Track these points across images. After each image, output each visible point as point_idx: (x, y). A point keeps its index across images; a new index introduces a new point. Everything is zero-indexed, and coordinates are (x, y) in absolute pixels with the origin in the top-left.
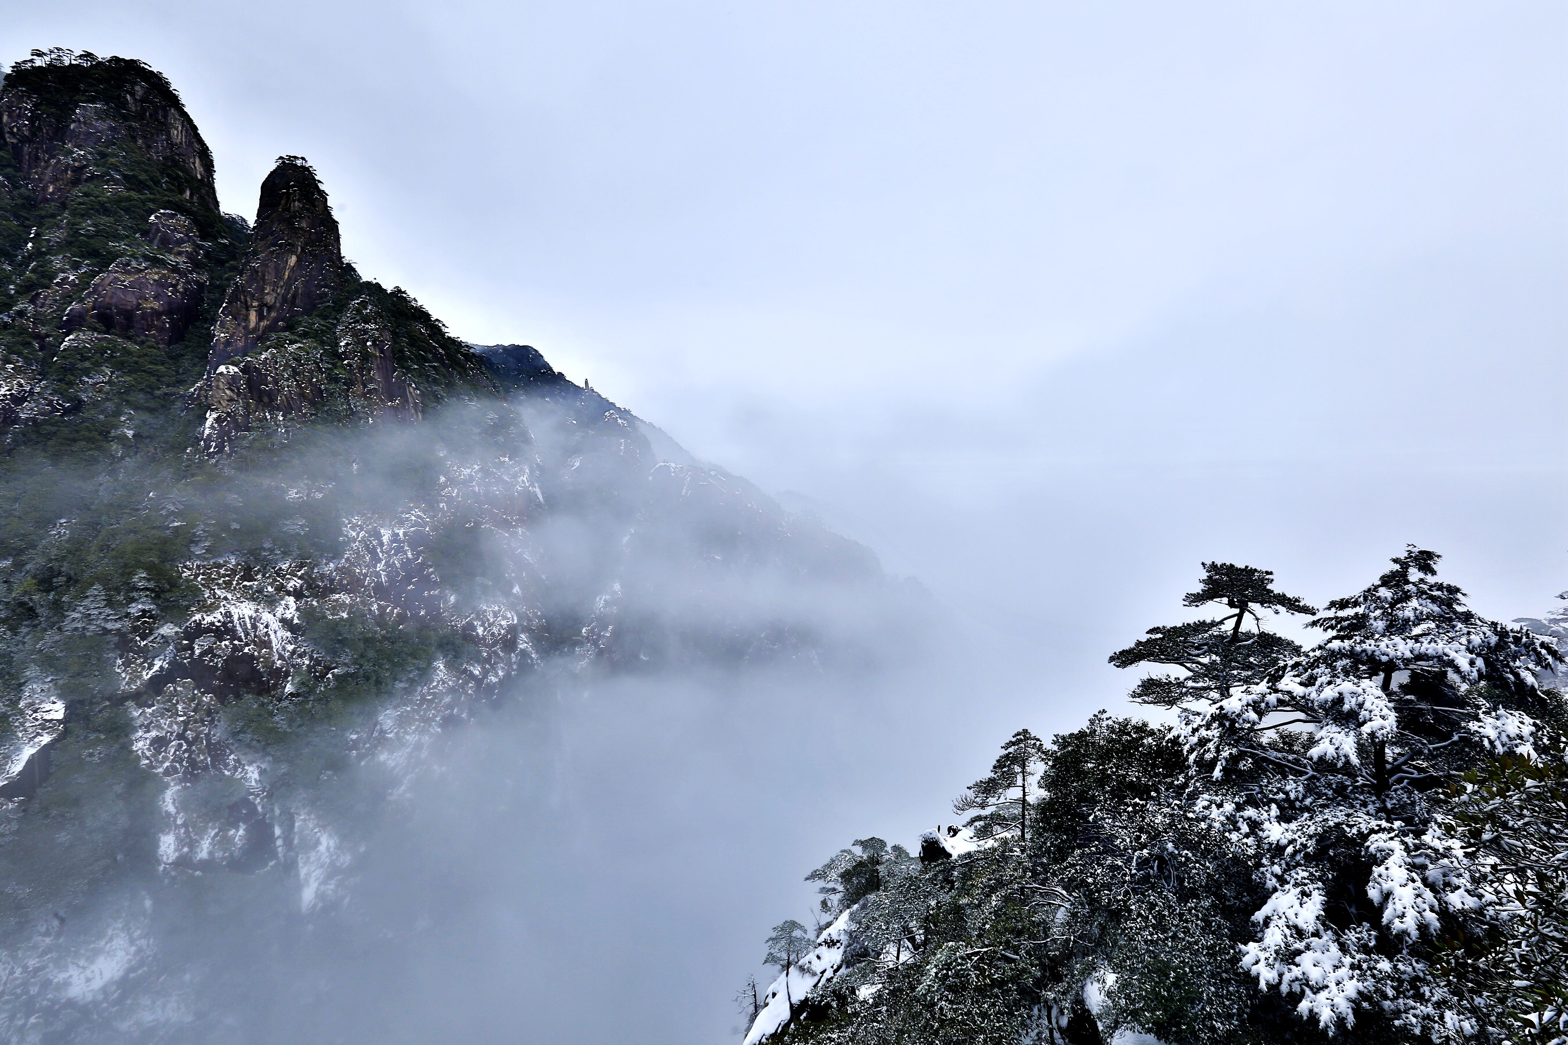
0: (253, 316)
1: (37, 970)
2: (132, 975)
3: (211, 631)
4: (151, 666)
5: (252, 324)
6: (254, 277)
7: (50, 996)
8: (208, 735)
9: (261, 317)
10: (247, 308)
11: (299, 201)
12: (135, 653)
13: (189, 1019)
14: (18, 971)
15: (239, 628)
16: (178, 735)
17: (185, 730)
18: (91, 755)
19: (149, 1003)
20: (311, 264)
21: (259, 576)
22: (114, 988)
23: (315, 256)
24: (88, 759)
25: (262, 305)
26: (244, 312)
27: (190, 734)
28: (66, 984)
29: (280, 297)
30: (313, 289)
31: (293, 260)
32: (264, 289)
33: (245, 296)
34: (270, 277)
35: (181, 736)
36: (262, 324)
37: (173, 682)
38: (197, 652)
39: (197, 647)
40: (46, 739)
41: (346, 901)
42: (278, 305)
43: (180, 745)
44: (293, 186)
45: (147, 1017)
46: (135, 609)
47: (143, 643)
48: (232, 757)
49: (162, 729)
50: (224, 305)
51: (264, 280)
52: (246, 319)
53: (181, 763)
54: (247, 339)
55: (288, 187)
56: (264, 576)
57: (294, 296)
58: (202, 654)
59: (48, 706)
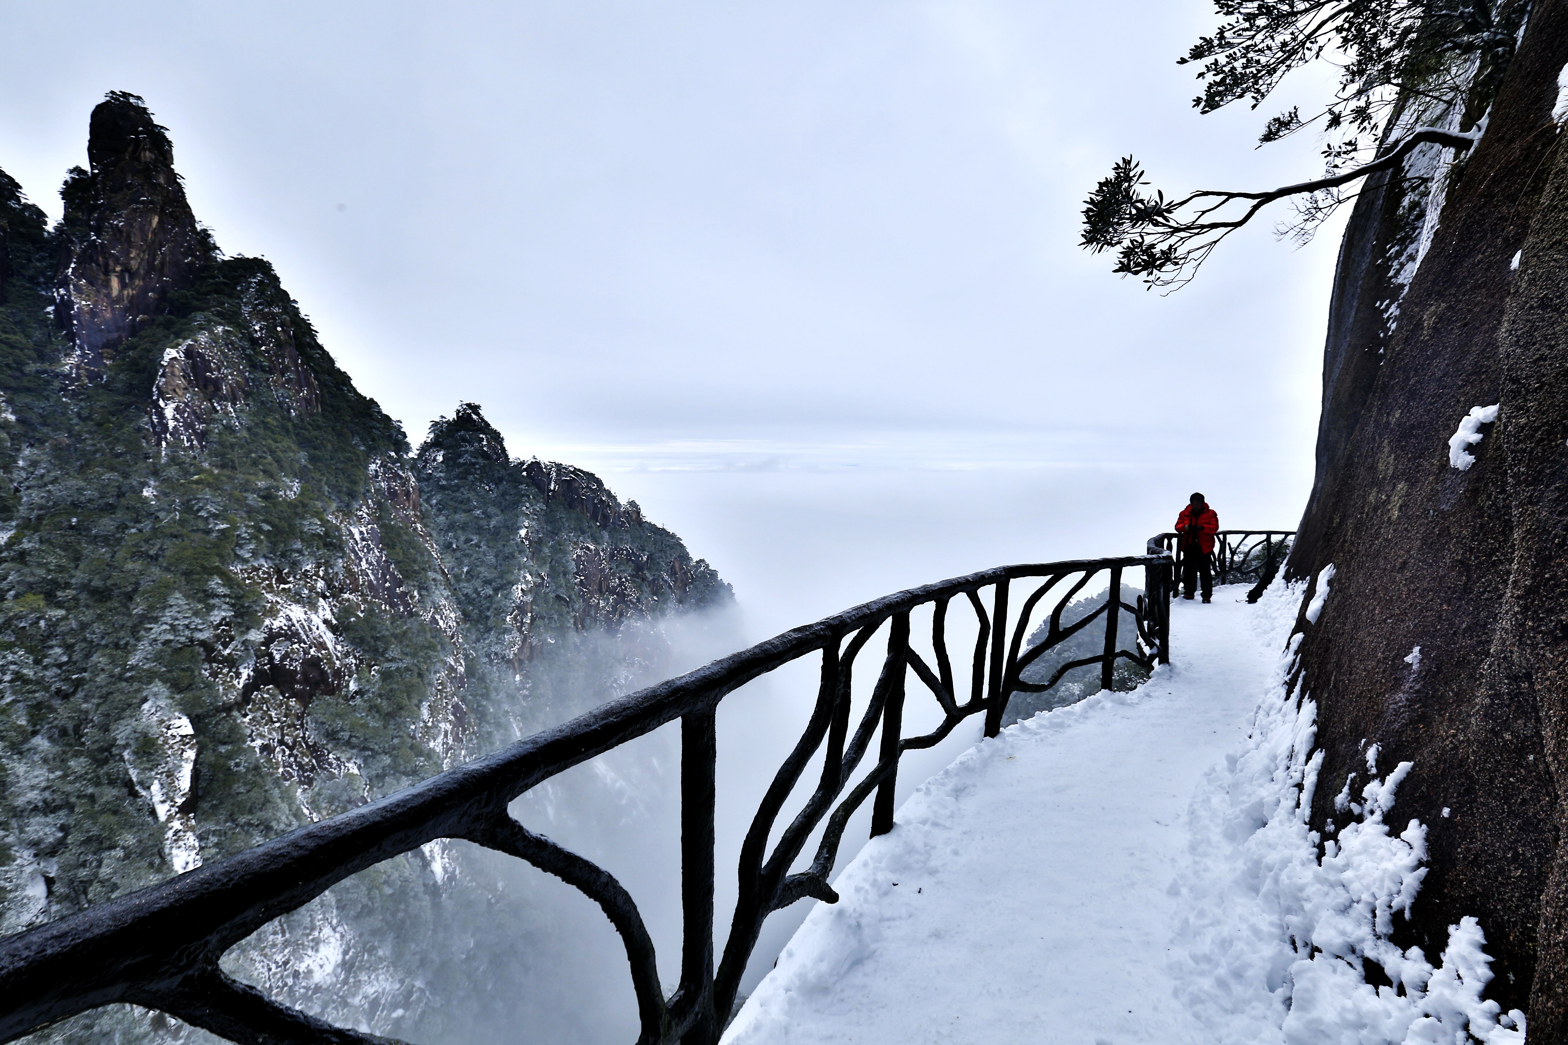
0: (115, 283)
1: (286, 963)
2: (347, 957)
3: (281, 635)
4: (238, 675)
5: (115, 292)
6: (118, 236)
7: (303, 984)
8: (303, 738)
9: (123, 286)
10: (107, 272)
11: (150, 151)
12: (219, 662)
13: (398, 986)
14: (273, 966)
15: (301, 631)
16: (279, 741)
17: (283, 735)
18: (237, 765)
19: (366, 978)
20: (173, 228)
21: (291, 579)
22: (339, 970)
23: (176, 219)
24: (236, 769)
25: (127, 269)
26: (102, 277)
27: (289, 740)
28: (309, 972)
29: (144, 263)
30: (180, 257)
31: (156, 220)
32: (130, 252)
33: (105, 258)
34: (136, 239)
35: (281, 742)
36: (126, 292)
37: (258, 689)
38: (277, 657)
39: (275, 652)
40: (191, 754)
41: (457, 872)
42: (142, 272)
43: (284, 752)
44: (142, 133)
45: (370, 990)
46: (217, 616)
47: (228, 651)
48: (331, 756)
49: (264, 736)
50: (73, 265)
51: (129, 242)
52: (107, 284)
53: (291, 767)
54: (113, 309)
55: (137, 133)
56: (294, 577)
57: (162, 263)
58: (283, 658)
59: (177, 723)
